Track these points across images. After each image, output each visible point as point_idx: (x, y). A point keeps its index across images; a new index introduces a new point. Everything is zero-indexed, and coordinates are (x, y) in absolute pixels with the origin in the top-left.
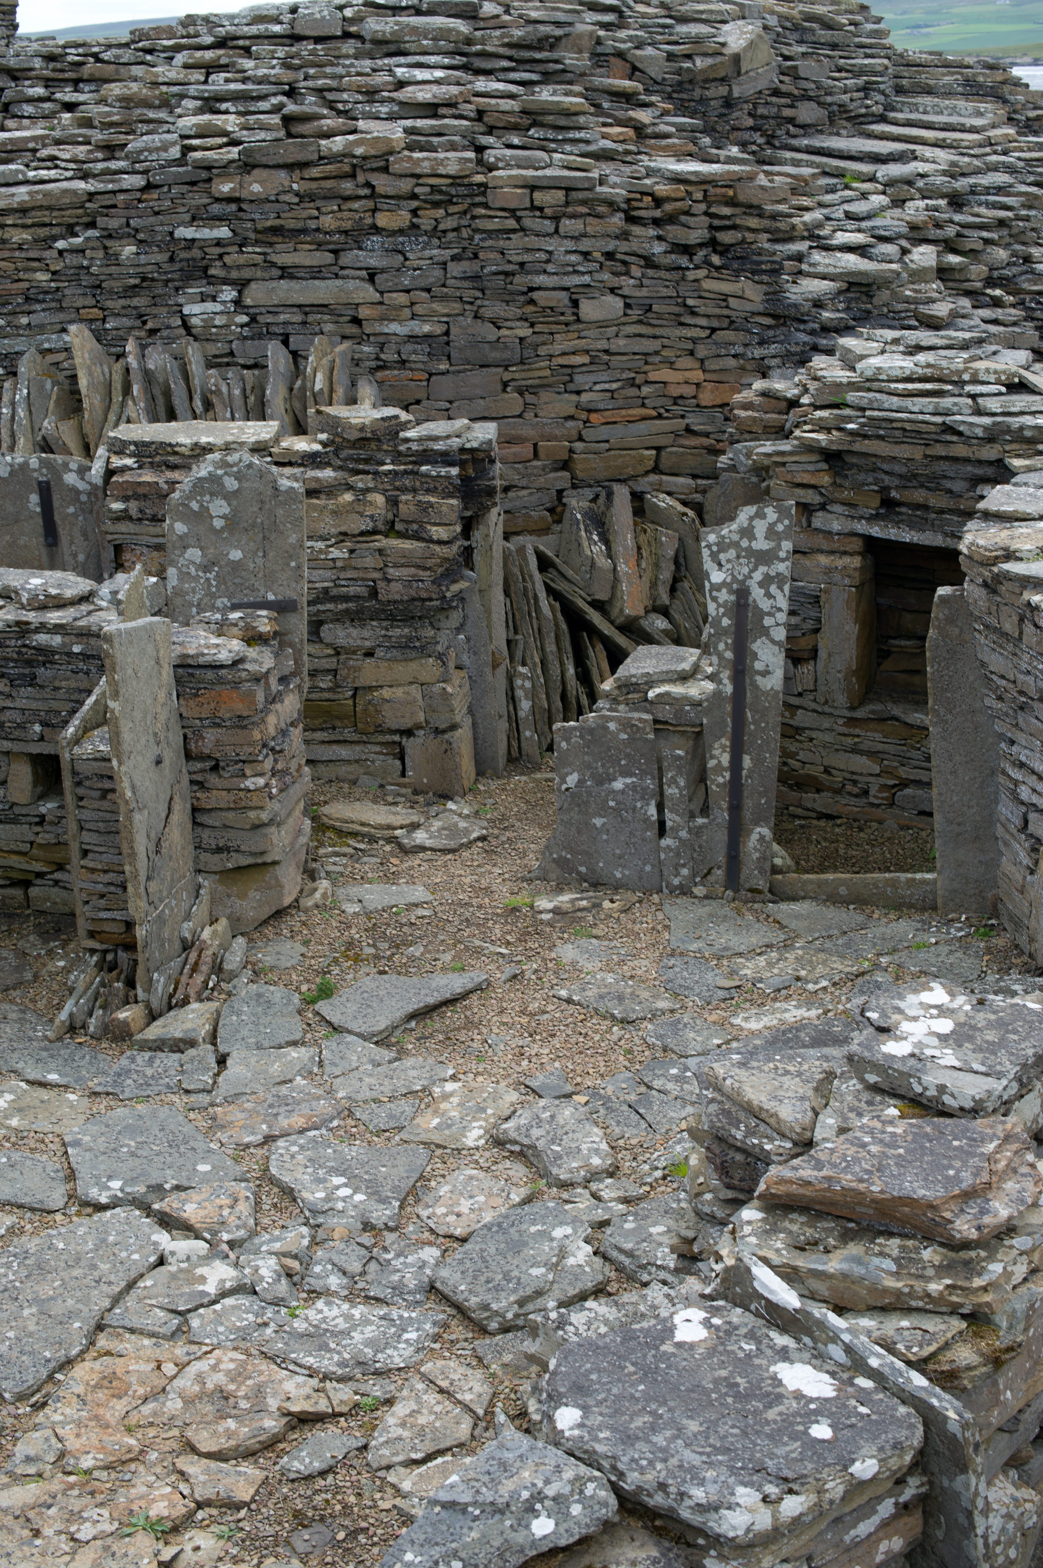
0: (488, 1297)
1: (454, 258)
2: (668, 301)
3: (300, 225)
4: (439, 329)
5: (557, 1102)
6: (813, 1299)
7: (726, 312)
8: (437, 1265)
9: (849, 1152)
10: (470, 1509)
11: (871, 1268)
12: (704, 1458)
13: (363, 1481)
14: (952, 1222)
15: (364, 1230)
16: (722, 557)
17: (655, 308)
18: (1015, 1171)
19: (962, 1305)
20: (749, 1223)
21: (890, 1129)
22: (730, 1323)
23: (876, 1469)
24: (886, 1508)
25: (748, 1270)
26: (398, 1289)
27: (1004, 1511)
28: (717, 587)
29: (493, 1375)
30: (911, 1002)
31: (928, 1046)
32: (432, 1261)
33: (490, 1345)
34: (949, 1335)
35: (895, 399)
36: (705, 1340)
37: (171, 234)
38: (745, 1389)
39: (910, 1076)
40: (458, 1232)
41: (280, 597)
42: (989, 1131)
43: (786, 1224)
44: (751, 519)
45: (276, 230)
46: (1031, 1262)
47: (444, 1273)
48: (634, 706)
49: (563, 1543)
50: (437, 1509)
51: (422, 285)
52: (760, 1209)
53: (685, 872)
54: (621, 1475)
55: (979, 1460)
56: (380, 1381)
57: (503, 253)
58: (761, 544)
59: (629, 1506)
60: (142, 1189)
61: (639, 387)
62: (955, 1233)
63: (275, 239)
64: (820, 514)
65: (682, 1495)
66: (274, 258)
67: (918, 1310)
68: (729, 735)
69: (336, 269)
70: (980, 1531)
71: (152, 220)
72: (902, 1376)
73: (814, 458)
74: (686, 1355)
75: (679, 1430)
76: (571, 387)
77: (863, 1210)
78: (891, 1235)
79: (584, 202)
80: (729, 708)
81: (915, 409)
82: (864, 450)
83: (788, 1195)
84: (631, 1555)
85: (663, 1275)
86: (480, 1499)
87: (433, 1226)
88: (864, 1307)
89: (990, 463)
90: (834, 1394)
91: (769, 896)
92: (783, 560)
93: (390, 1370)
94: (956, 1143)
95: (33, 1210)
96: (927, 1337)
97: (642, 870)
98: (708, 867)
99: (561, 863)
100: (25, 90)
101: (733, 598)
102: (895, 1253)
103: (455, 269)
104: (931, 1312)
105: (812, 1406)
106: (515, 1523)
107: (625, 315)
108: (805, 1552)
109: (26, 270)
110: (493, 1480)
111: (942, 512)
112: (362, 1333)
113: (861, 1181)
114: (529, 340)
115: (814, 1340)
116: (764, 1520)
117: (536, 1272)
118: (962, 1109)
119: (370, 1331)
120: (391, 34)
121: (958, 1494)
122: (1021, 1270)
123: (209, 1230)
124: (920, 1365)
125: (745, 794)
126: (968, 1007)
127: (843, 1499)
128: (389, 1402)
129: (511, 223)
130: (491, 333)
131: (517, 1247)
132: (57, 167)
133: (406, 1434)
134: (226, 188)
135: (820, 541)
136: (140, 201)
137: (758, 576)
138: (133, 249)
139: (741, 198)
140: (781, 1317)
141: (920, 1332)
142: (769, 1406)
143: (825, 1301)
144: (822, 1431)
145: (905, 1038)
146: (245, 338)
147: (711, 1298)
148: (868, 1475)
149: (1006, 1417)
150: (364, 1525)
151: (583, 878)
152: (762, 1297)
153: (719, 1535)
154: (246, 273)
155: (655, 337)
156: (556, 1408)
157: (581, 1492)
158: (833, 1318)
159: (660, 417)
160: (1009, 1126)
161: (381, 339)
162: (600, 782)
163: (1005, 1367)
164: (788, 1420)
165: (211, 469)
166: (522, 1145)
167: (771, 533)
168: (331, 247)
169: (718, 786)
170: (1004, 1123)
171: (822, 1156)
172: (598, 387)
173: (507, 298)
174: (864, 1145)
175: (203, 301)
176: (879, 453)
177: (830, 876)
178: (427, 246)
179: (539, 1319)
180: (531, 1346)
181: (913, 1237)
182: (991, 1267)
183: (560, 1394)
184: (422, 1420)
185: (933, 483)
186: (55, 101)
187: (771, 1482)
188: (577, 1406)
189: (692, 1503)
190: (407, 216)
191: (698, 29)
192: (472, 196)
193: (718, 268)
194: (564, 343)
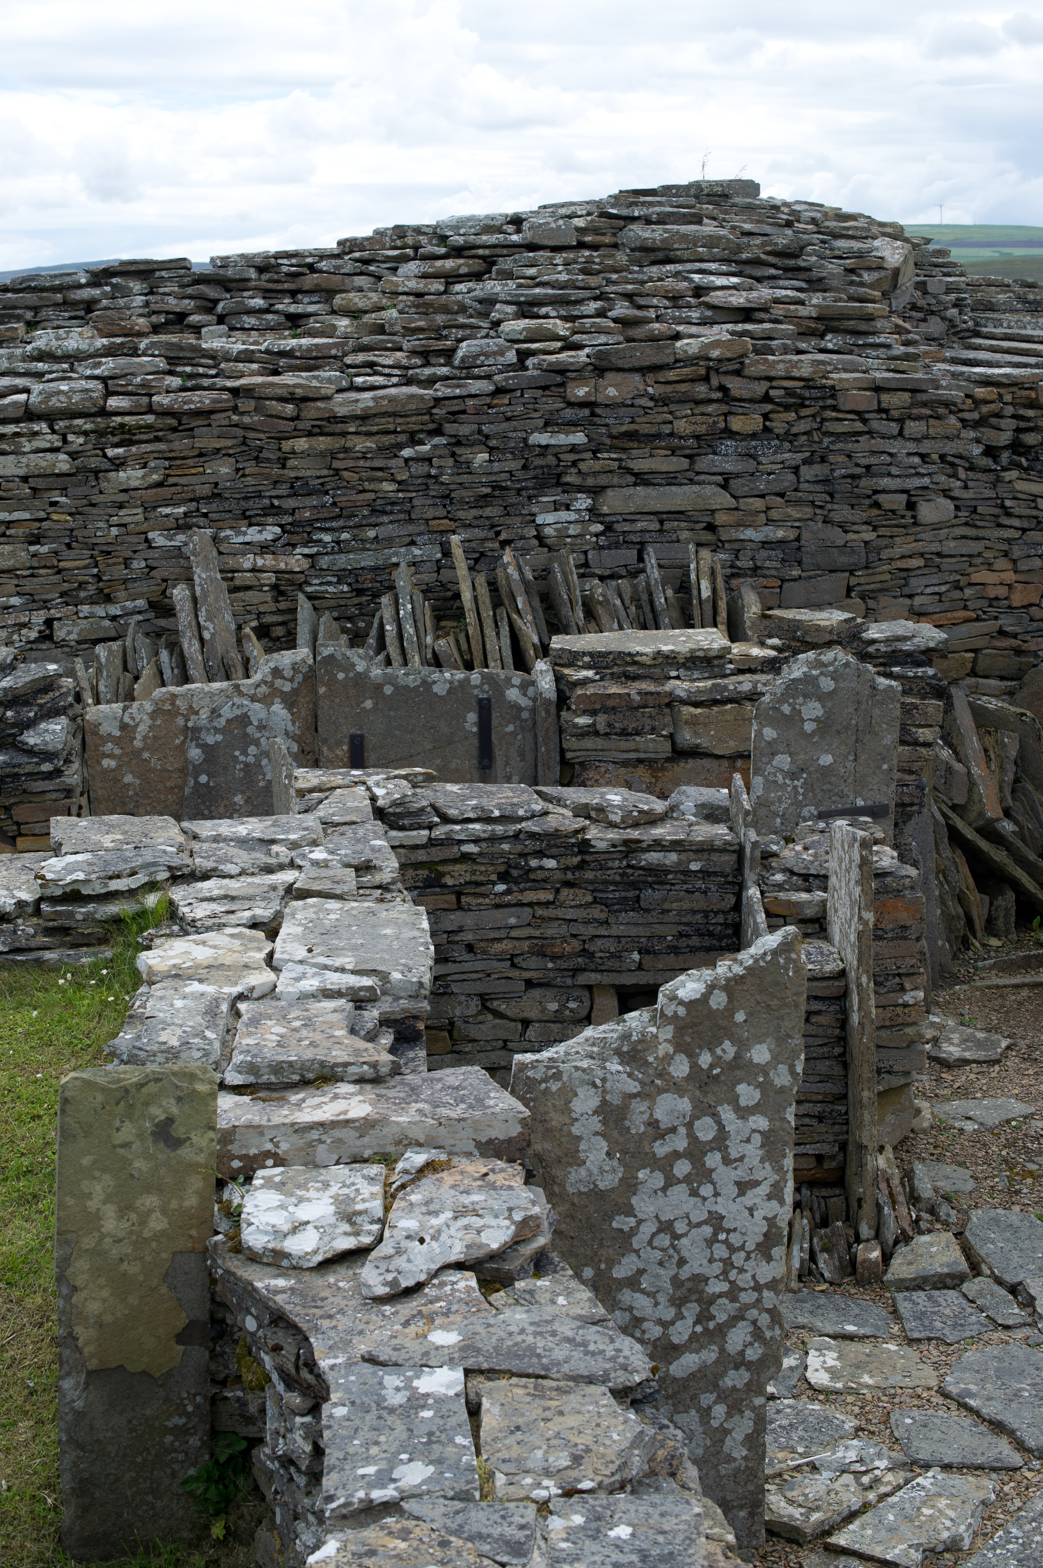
1: (805, 462)
2: (989, 503)
3: (654, 430)
4: (792, 535)
7: (1035, 513)
17: (980, 509)
37: (525, 440)
41: (870, 803)
45: (631, 435)
51: (777, 490)
57: (849, 456)
61: (961, 589)
63: (631, 444)
66: (631, 464)
69: (691, 475)
71: (505, 425)
76: (906, 590)
79: (925, 404)
100: (246, 301)
103: (807, 472)
107: (956, 517)
109: (371, 480)
114: (874, 544)
120: (662, 241)
129: (859, 426)
130: (839, 538)
132: (376, 373)
134: (581, 392)
136: (490, 406)
138: (486, 456)
139: (1042, 400)
146: (602, 548)
154: (603, 480)
155: (977, 538)
159: (978, 619)
161: (736, 546)
165: (805, 669)
168: (687, 452)
172: (929, 590)
173: (854, 501)
175: (556, 510)
178: (778, 450)
186: (276, 312)
190: (761, 420)
191: (856, 245)
192: (823, 398)
193: (1025, 469)
194: (902, 546)
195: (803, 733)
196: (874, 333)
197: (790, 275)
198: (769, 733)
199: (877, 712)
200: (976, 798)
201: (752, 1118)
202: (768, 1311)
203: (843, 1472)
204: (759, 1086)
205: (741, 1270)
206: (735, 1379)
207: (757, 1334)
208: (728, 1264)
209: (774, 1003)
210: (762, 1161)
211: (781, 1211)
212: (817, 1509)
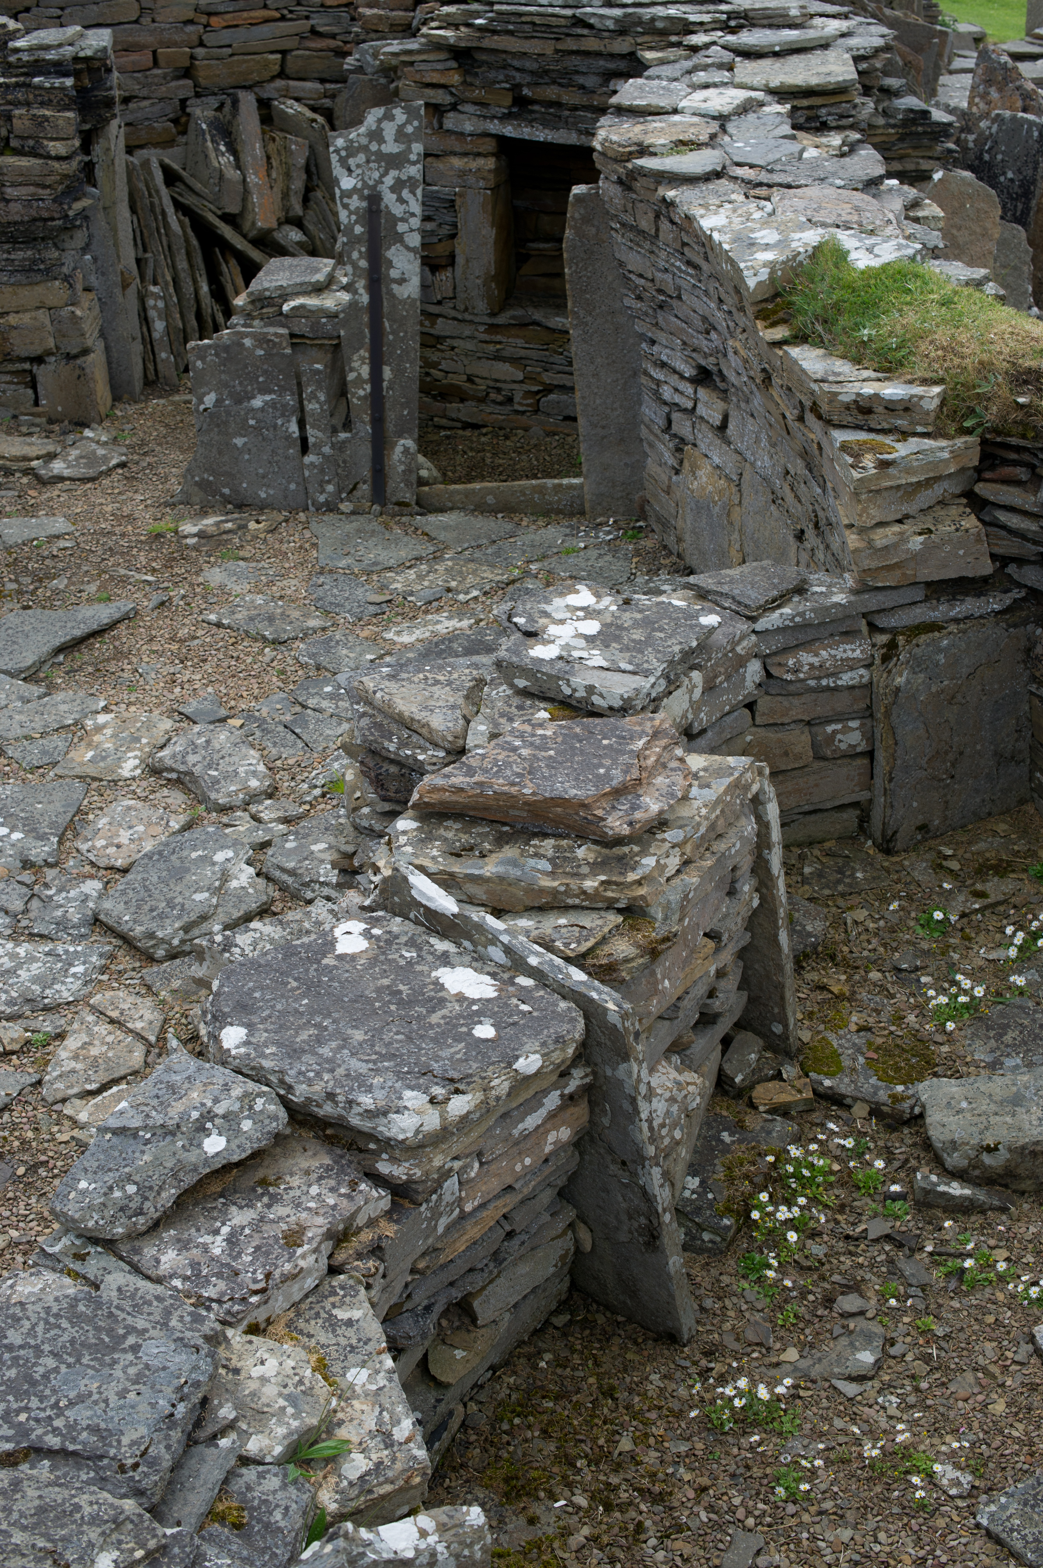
0: (153, 926)
5: (212, 727)
6: (471, 903)
8: (100, 897)
9: (500, 757)
10: (141, 1133)
11: (527, 869)
12: (371, 1066)
13: (40, 1116)
14: (604, 820)
15: (24, 868)
16: (351, 161)
18: (664, 766)
19: (617, 900)
20: (404, 833)
21: (540, 732)
22: (390, 932)
23: (539, 1063)
24: (552, 1100)
25: (405, 879)
26: (62, 924)
27: (667, 1095)
28: (348, 194)
29: (163, 1002)
30: (558, 605)
31: (575, 648)
32: (95, 894)
33: (158, 973)
34: (606, 930)
36: (366, 951)
38: (408, 995)
39: (559, 678)
40: (119, 863)
42: (637, 728)
43: (442, 831)
44: (379, 121)
46: (683, 854)
47: (107, 905)
48: (269, 321)
49: (236, 1158)
50: (108, 1136)
52: (415, 819)
53: (330, 488)
54: (290, 1088)
55: (639, 1048)
56: (50, 1016)
58: (391, 147)
59: (300, 1117)
62: (607, 830)
64: (451, 114)
65: (351, 1103)
67: (575, 907)
68: (367, 346)
70: (644, 1116)
72: (561, 972)
73: (443, 56)
74: (347, 967)
75: (344, 1040)
77: (517, 813)
78: (545, 836)
80: (366, 318)
81: (545, 2)
82: (494, 46)
83: (442, 803)
84: (304, 1165)
85: (326, 891)
86: (150, 1122)
87: (94, 859)
88: (521, 908)
89: (622, 56)
90: (496, 994)
92: (414, 163)
93: (59, 1005)
94: (605, 742)
96: (585, 933)
97: (286, 489)
98: (353, 482)
101: (364, 204)
102: (550, 853)
104: (588, 908)
105: (475, 1008)
106: (186, 1143)
108: (475, 1148)
110: (162, 1103)
111: (575, 108)
112: (29, 970)
113: (513, 784)
115: (474, 943)
116: (432, 1121)
117: (199, 897)
118: (611, 708)
119: (36, 968)
121: (621, 1082)
122: (673, 862)
124: (578, 961)
125: (387, 406)
126: (614, 608)
127: (509, 1095)
128: (61, 1036)
131: (179, 874)
133: (79, 1066)
135: (453, 143)
137: (389, 180)
140: (440, 923)
141: (577, 929)
142: (432, 1011)
143: (483, 905)
144: (485, 1031)
145: (553, 642)
147: (370, 909)
148: (532, 1070)
149: (666, 1005)
150: (43, 1158)
152: (421, 905)
153: (390, 1139)
156: (221, 1028)
157: (251, 1108)
158: (491, 920)
159: (283, 18)
160: (657, 723)
162: (238, 401)
163: (662, 957)
164: (451, 1023)
166: (179, 772)
167: (400, 135)
169: (359, 399)
170: (652, 719)
171: (474, 762)
174: (515, 749)
176: (509, 49)
177: (477, 486)
179: (204, 943)
180: (199, 971)
181: (567, 836)
182: (644, 861)
183: (224, 1014)
184: (94, 1051)
185: (565, 78)
187: (437, 1084)
188: (242, 1024)
189: (361, 1110)
200: (250, 206)
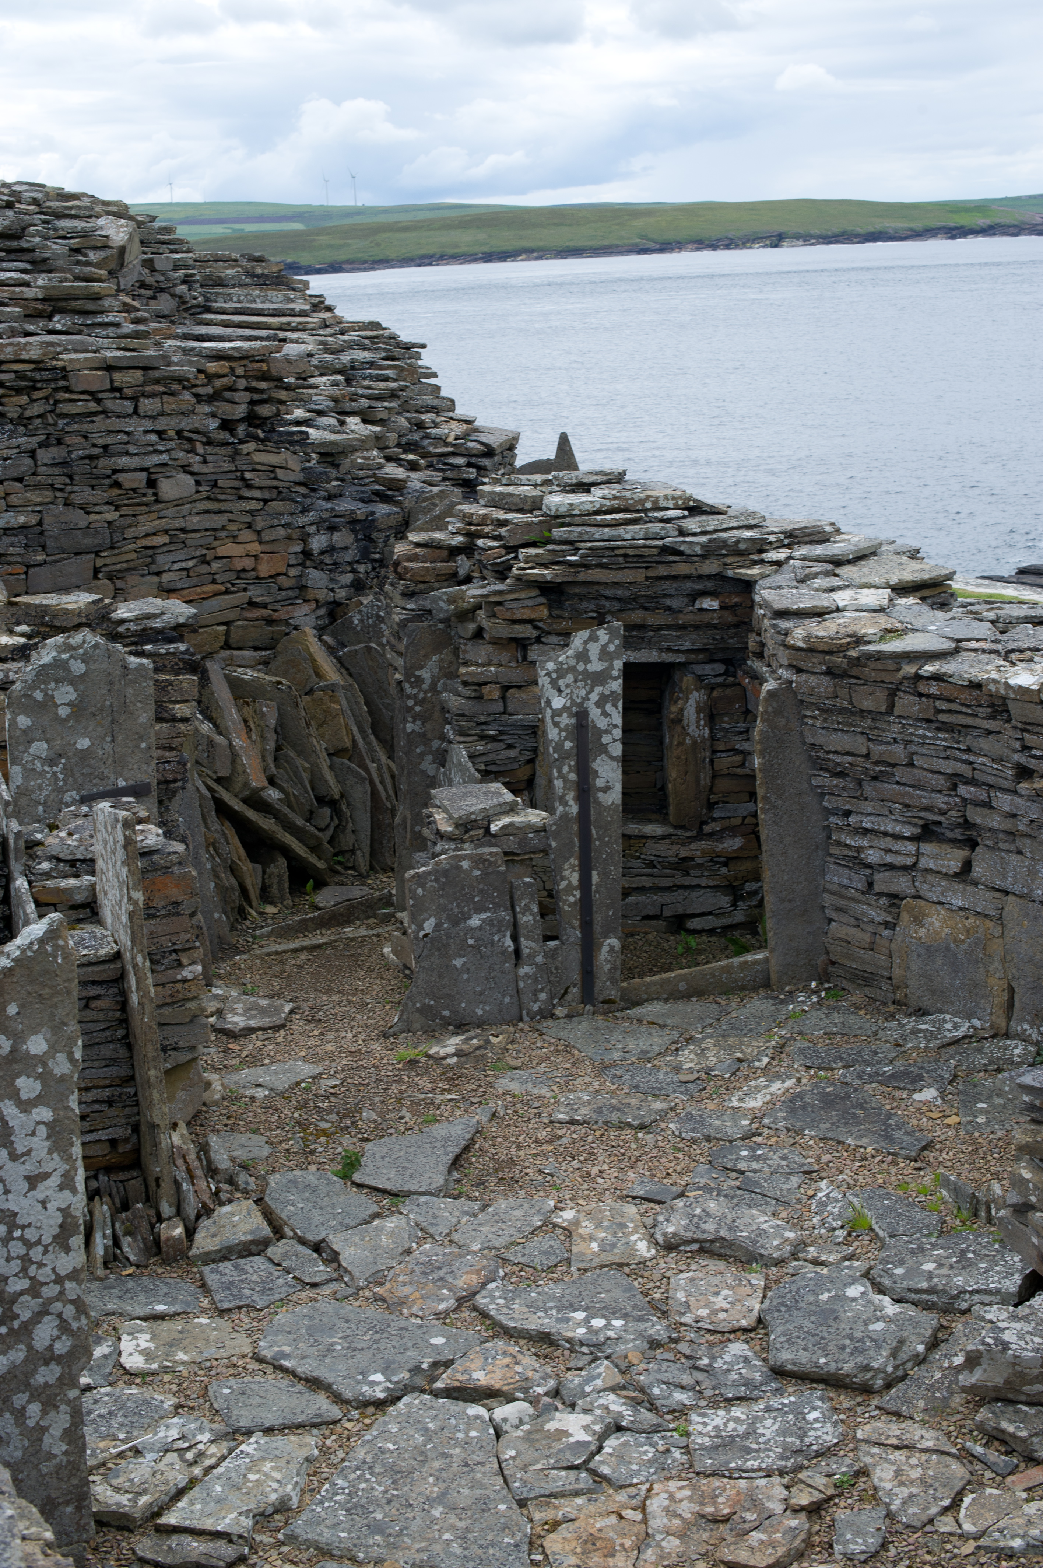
1: (41, 445)
2: (229, 476)
4: (33, 519)
7: (275, 483)
8: (759, 1354)
13: (921, 1540)
15: (652, 1348)
16: (561, 682)
17: (220, 483)
26: (749, 1385)
28: (557, 713)
32: (749, 1353)
33: (891, 1400)
35: (606, 529)
40: (744, 1324)
41: (131, 783)
44: (585, 643)
47: (778, 1357)
48: (478, 843)
51: (15, 475)
53: (543, 996)
56: (831, 1460)
57: (86, 437)
58: (595, 666)
60: (407, 1375)
61: (208, 563)
68: (577, 854)
73: (535, 592)
76: (153, 568)
79: (157, 381)
80: (576, 828)
81: (628, 536)
82: (589, 579)
91: (622, 1004)
92: (616, 679)
95: (315, 1426)
97: (502, 1002)
98: (564, 986)
99: (426, 1011)
101: (573, 721)
103: (44, 456)
107: (197, 492)
112: (766, 1428)
114: (117, 524)
117: (876, 1327)
119: (772, 1424)
123: (519, 1389)
125: (595, 908)
128: (862, 1472)
129: (93, 406)
130: (82, 519)
131: (828, 1315)
133: (913, 1490)
137: (594, 697)
139: (274, 372)
151: (447, 1023)
155: (220, 512)
159: (227, 592)
162: (456, 924)
165: (54, 654)
166: (701, 1241)
167: (604, 654)
169: (569, 905)
172: (176, 567)
173: (94, 482)
176: (603, 580)
177: (672, 975)
178: (13, 434)
184: (913, 1475)
185: (653, 602)
191: (79, 224)
192: (55, 380)
193: (262, 441)
194: (146, 524)
195: (57, 718)
196: (102, 313)
197: (13, 257)
198: (23, 721)
199: (130, 691)
200: (239, 769)
201: (35, 1111)
202: (72, 1302)
203: (167, 1451)
204: (39, 1077)
205: (41, 1265)
206: (46, 1375)
207: (64, 1327)
208: (26, 1260)
209: (46, 992)
210: (50, 1152)
211: (75, 1200)
212: (145, 1492)
